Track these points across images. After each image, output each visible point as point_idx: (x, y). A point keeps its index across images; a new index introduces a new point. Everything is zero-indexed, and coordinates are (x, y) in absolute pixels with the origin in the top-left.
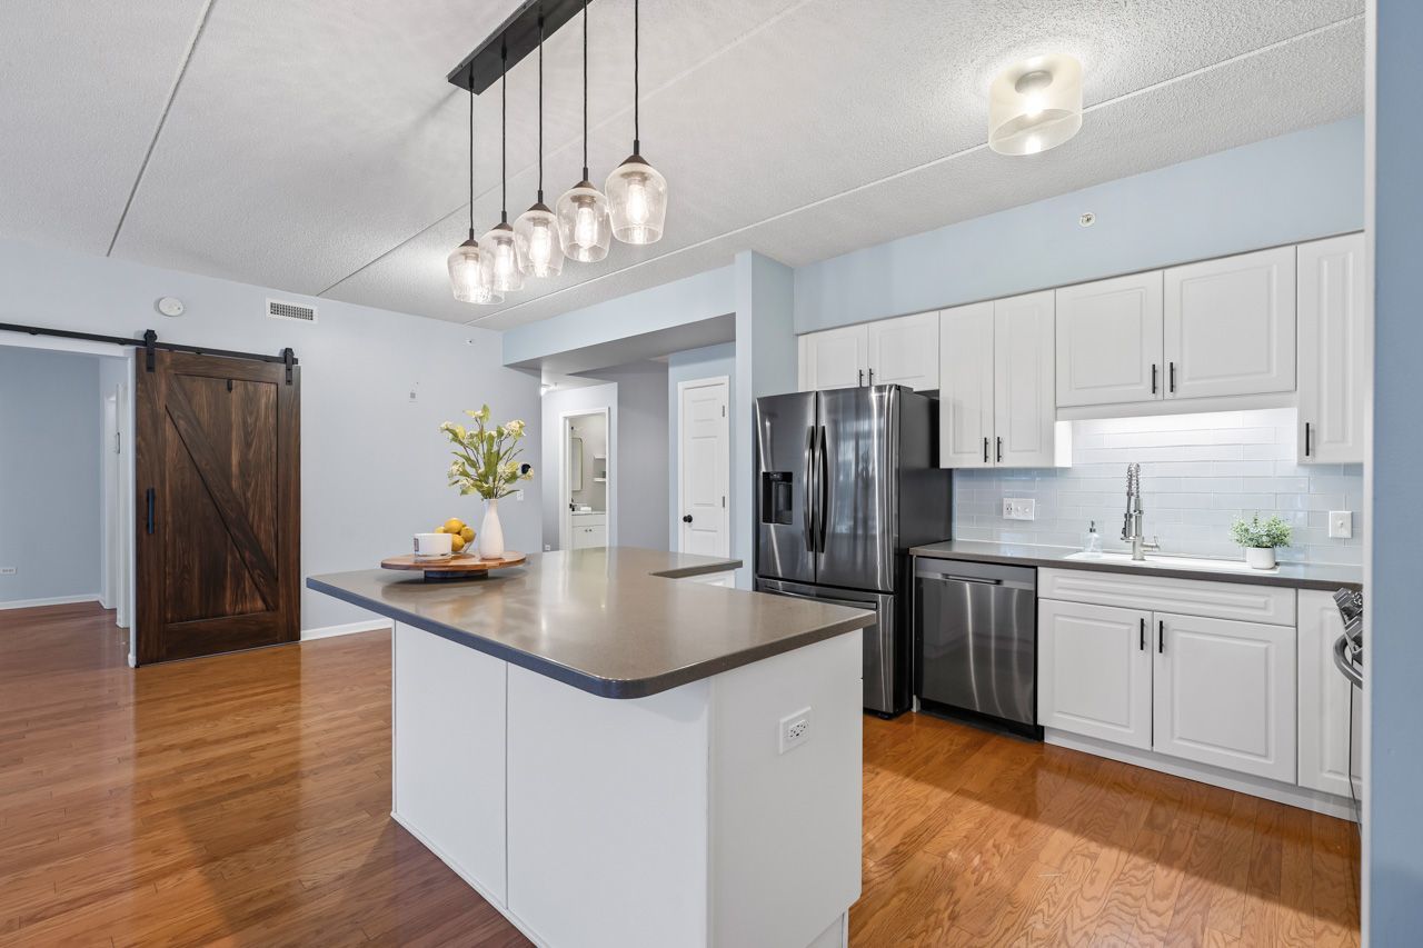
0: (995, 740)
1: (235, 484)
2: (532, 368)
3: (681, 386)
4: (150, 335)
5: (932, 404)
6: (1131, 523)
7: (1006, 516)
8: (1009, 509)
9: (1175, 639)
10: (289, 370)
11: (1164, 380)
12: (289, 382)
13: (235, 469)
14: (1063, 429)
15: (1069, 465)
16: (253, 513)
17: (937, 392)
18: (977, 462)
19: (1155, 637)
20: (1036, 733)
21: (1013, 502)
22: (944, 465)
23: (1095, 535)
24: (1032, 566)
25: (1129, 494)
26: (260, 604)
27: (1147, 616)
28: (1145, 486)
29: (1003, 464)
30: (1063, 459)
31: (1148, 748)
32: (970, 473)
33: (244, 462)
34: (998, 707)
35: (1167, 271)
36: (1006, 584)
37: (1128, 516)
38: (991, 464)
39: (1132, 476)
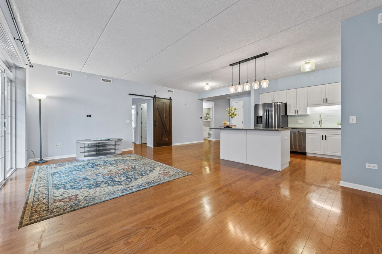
0: (298, 155)
1: (164, 119)
2: (202, 100)
3: (233, 102)
4: (155, 96)
5: (286, 105)
6: (320, 122)
7: (298, 122)
8: (299, 121)
9: (328, 138)
10: (171, 101)
11: (325, 101)
12: (171, 103)
13: (164, 117)
14: (308, 108)
15: (309, 114)
16: (167, 124)
17: (286, 103)
18: (294, 114)
19: (324, 138)
20: (305, 154)
21: (299, 120)
22: (287, 115)
23: (314, 125)
24: (305, 129)
25: (320, 118)
26: (167, 139)
27: (323, 135)
28: (322, 117)
29: (299, 114)
30: (308, 113)
31: (323, 154)
32: (291, 116)
33: (166, 116)
34: (298, 150)
35: (326, 85)
36: (300, 132)
37: (320, 121)
38: (296, 114)
39: (320, 116)
